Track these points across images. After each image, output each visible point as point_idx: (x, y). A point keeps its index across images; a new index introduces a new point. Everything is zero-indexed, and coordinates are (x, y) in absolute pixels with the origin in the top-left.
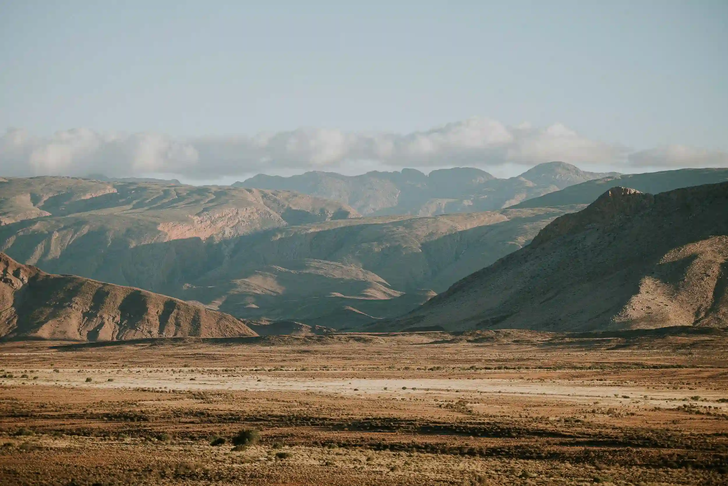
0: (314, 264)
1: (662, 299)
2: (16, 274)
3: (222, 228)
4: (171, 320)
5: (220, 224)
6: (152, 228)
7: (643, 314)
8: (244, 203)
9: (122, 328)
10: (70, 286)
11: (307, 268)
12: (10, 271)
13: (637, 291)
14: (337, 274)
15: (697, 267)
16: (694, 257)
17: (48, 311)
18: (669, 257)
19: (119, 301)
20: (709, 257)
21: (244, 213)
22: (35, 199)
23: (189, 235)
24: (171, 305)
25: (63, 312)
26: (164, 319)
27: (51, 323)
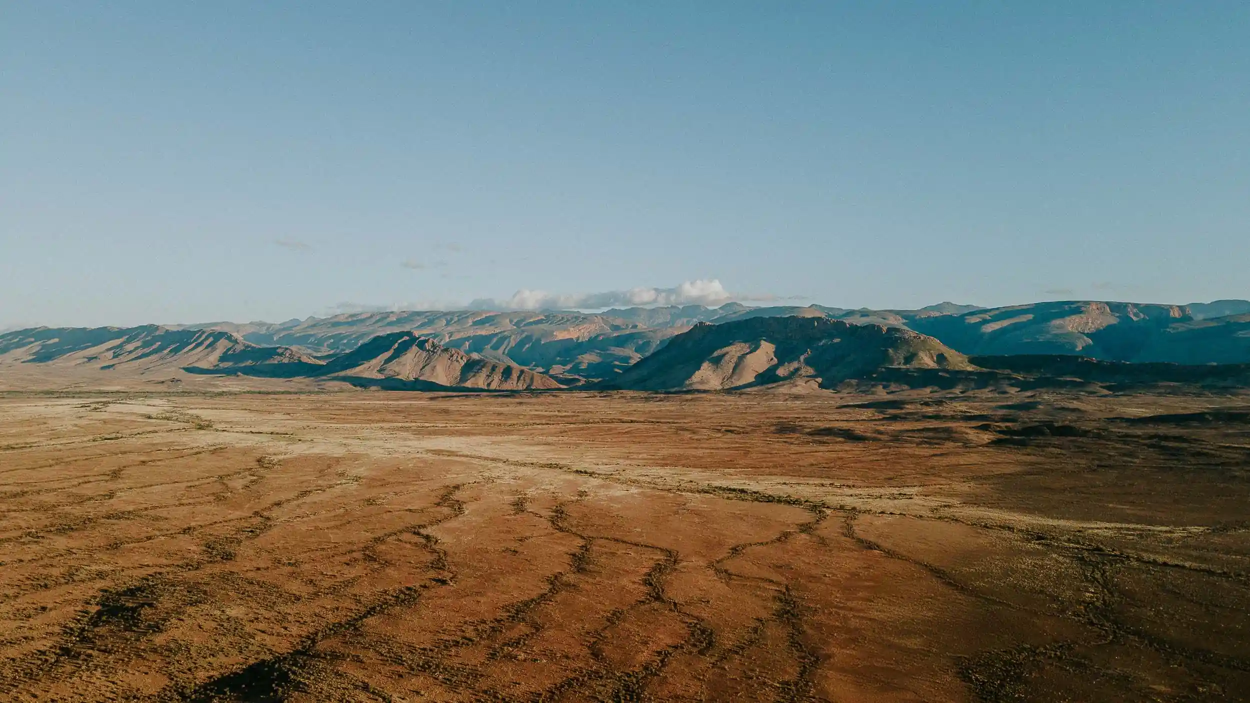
0: (612, 348)
1: (710, 373)
2: (462, 358)
3: (583, 333)
4: (522, 378)
5: (582, 331)
6: (551, 333)
7: (699, 380)
8: (593, 322)
9: (501, 382)
10: (482, 364)
11: (608, 350)
12: (459, 357)
13: (699, 369)
14: (621, 354)
15: (727, 358)
16: (727, 353)
17: (472, 374)
18: (715, 354)
19: (502, 371)
20: (733, 353)
21: (593, 327)
22: (511, 321)
23: (568, 337)
24: (522, 372)
25: (478, 375)
26: (519, 378)
27: (473, 379)
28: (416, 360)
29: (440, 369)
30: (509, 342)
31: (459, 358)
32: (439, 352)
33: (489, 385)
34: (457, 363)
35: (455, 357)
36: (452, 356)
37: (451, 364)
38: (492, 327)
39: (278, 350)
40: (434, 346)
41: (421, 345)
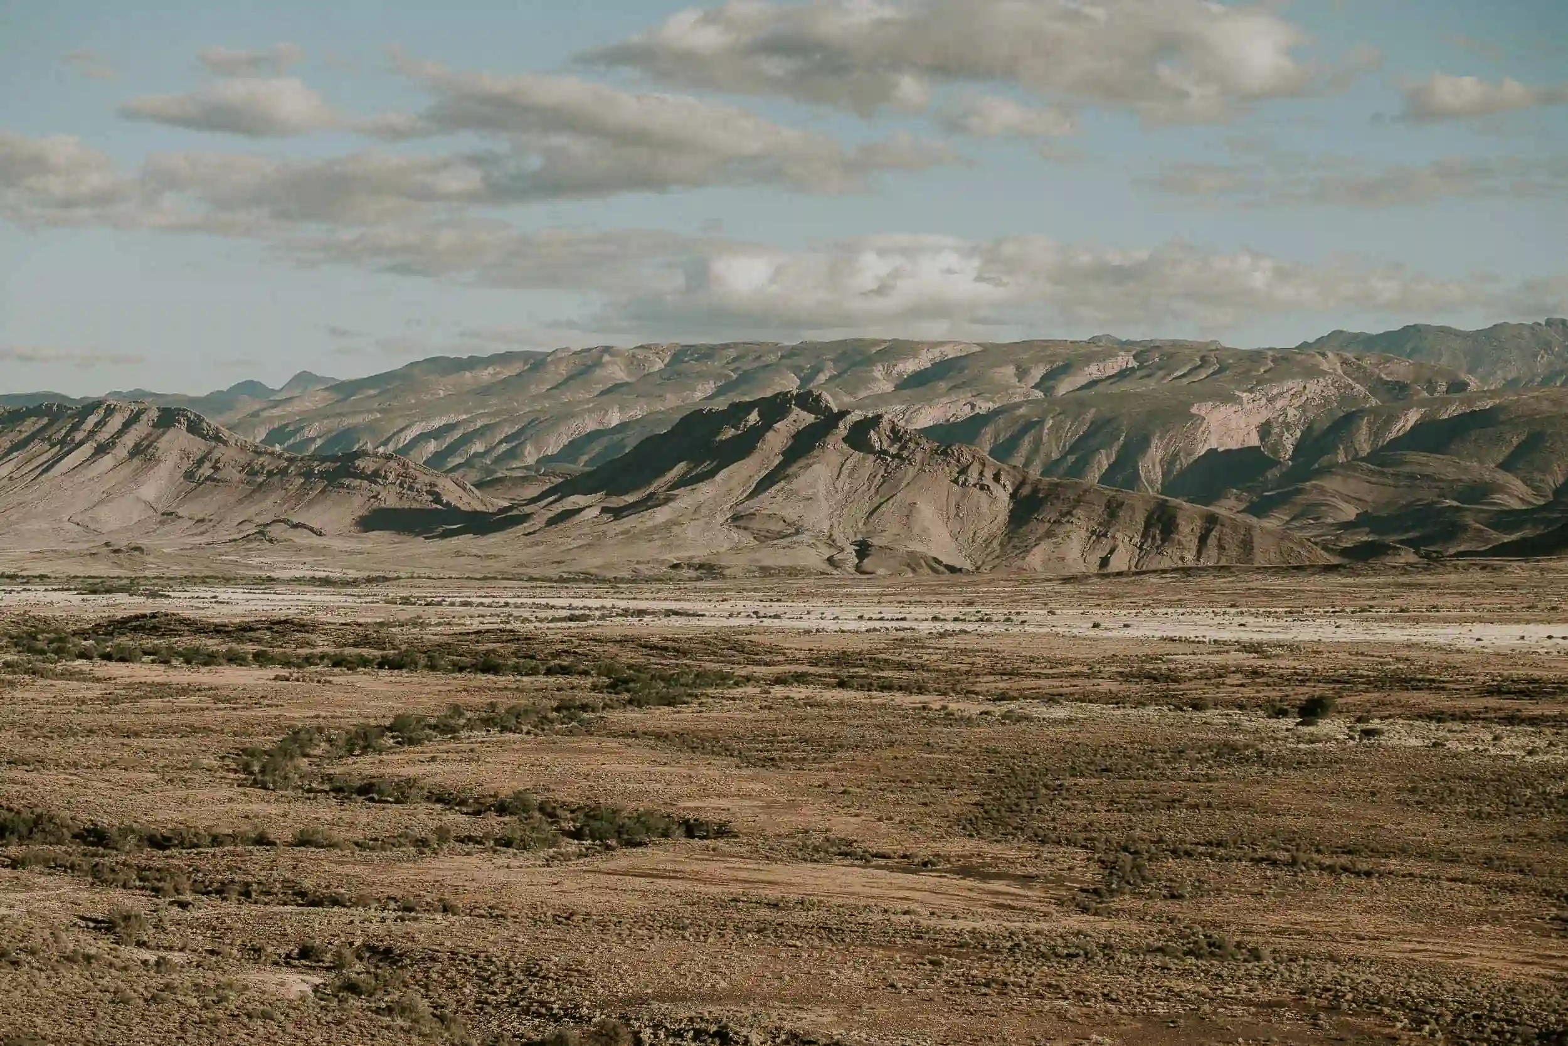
2: (996, 478)
3: (1284, 409)
4: (1213, 541)
5: (1280, 404)
8: (1312, 372)
9: (1143, 553)
10: (1070, 495)
11: (1403, 463)
12: (989, 476)
14: (1452, 473)
17: (1042, 529)
21: (1314, 387)
22: (1022, 373)
24: (1212, 520)
25: (1061, 531)
26: (1203, 540)
27: (1045, 546)
28: (844, 484)
29: (928, 513)
30: (1037, 443)
31: (988, 479)
32: (919, 456)
33: (1105, 562)
34: (983, 495)
35: (973, 475)
36: (963, 471)
37: (964, 496)
38: (966, 396)
39: (360, 463)
40: (896, 435)
41: (858, 438)
